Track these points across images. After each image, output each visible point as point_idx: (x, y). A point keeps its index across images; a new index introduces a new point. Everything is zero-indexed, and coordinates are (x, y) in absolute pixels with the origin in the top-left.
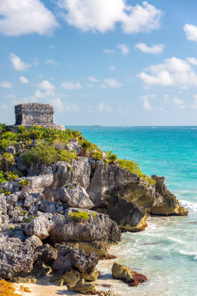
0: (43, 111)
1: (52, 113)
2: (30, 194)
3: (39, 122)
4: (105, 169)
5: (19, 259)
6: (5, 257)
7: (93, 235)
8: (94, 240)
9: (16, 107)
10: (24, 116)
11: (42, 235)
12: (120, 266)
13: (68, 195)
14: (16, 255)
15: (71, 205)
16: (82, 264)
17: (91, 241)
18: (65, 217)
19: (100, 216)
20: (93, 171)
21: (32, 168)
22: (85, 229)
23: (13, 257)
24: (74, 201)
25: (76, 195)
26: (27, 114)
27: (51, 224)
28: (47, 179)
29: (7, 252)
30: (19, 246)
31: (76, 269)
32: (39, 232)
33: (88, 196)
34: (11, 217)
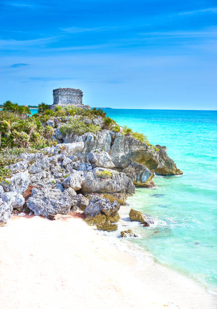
1: (82, 96)
2: (66, 157)
3: (71, 103)
4: (122, 139)
5: (60, 205)
6: (49, 203)
7: (114, 188)
8: (115, 193)
9: (54, 91)
11: (76, 187)
13: (95, 158)
14: (58, 202)
15: (98, 165)
16: (108, 210)
17: (113, 193)
18: (94, 174)
19: (120, 174)
20: (113, 140)
21: (67, 137)
22: (108, 184)
23: (55, 203)
24: (100, 162)
25: (102, 158)
26: (62, 96)
27: (83, 179)
28: (80, 145)
29: (51, 200)
30: (60, 195)
31: (103, 213)
32: (74, 185)
33: (110, 159)
34: (52, 173)
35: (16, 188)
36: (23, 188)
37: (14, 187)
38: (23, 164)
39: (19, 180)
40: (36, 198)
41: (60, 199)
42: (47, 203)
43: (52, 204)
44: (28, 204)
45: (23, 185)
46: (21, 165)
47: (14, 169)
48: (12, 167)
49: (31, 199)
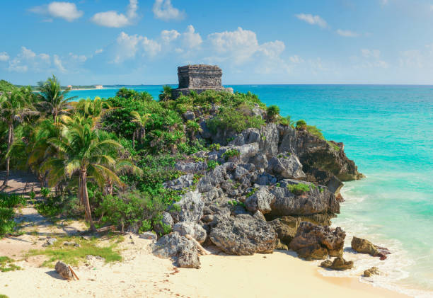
0: (211, 73)
1: (221, 75)
2: (239, 165)
3: (207, 85)
4: (293, 136)
5: (261, 238)
6: (245, 236)
7: (315, 207)
8: (316, 214)
9: (180, 69)
10: (191, 78)
11: (266, 210)
12: (364, 240)
13: (282, 165)
14: (257, 234)
15: (285, 176)
16: (332, 241)
17: (313, 215)
18: (285, 190)
19: (319, 187)
20: (281, 137)
21: (218, 135)
22: (306, 201)
23: (254, 236)
24: (289, 172)
25: (291, 166)
26: (194, 76)
27: (272, 197)
28: (254, 148)
29: (246, 231)
30: (256, 223)
31: (324, 246)
32: (262, 207)
33: (302, 166)
34: (225, 190)
35: (188, 215)
36: (198, 216)
37: (186, 214)
38: (187, 179)
39: (190, 203)
40: (223, 229)
41: (258, 230)
42: (242, 237)
43: (249, 238)
44: (212, 238)
45: (197, 211)
46: (185, 180)
47: (177, 187)
48: (173, 183)
49: (216, 230)
